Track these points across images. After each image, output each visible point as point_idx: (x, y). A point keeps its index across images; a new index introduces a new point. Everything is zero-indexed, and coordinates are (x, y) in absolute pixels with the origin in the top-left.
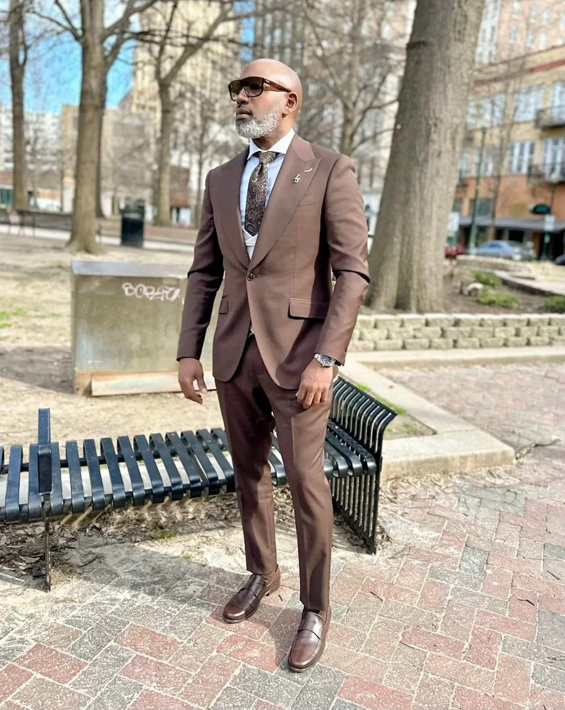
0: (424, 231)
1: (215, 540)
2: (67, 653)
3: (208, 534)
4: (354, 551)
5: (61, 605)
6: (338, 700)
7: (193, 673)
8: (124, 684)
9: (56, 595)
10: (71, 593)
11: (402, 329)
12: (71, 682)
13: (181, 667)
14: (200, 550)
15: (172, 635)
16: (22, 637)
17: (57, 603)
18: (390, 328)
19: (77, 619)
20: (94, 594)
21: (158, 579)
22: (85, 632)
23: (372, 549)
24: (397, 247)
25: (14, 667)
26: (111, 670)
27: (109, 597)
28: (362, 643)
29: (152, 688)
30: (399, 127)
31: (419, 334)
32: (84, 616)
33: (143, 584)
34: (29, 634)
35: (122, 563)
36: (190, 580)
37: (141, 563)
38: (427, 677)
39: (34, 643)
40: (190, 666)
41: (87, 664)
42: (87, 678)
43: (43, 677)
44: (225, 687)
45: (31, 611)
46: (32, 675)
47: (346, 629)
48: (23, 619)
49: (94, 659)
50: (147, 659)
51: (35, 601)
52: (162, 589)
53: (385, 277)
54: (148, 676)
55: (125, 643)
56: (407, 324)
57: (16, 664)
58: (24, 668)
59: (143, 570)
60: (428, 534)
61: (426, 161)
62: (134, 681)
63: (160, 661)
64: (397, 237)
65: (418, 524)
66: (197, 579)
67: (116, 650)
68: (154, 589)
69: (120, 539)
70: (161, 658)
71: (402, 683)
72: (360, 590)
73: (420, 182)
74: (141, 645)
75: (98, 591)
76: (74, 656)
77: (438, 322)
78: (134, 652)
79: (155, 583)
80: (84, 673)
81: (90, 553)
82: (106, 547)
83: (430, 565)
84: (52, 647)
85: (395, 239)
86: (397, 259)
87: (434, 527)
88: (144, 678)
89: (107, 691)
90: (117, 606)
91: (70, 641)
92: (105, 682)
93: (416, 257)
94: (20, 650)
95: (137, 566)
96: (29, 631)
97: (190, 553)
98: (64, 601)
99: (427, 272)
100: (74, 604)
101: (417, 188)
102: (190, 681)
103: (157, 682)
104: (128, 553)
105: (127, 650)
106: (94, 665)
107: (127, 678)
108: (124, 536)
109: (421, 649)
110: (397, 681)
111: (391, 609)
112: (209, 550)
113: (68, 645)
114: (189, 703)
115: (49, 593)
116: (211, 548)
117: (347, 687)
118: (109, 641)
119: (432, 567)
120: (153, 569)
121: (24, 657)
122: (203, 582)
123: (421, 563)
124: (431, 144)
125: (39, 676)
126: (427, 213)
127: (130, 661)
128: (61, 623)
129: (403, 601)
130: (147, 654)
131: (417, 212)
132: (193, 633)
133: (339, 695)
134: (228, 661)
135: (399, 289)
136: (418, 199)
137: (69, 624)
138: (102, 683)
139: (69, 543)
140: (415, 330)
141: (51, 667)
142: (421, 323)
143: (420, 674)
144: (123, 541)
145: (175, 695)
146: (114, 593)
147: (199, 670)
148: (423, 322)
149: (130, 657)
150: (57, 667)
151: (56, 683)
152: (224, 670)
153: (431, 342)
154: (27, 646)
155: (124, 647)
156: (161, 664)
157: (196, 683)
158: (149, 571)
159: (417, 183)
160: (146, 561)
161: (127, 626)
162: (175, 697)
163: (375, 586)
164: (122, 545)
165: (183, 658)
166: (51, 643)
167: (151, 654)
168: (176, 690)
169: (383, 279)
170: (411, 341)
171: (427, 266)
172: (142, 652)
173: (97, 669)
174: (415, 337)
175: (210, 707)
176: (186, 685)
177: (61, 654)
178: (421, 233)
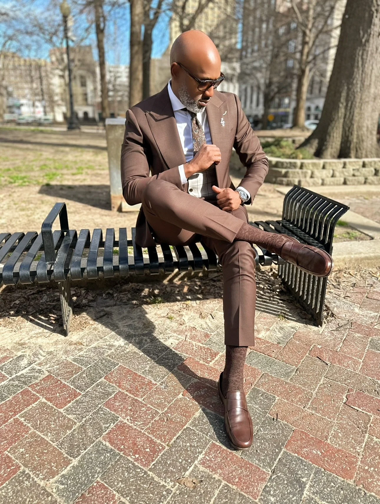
0: (364, 97)
1: (193, 307)
2: (68, 384)
3: (189, 302)
4: (303, 323)
5: (73, 347)
6: (284, 452)
7: (160, 412)
8: (105, 415)
9: (71, 339)
10: (82, 338)
11: (344, 170)
12: (65, 407)
13: (152, 405)
14: (181, 313)
15: (149, 377)
16: (40, 368)
17: (70, 345)
18: (334, 168)
19: (82, 358)
20: (98, 340)
21: (147, 332)
22: (85, 368)
23: (318, 321)
24: (342, 111)
25: (28, 391)
26: (97, 402)
27: (108, 343)
28: (309, 401)
29: (126, 421)
30: (347, 16)
31: (356, 173)
32: (87, 356)
33: (135, 336)
34: (45, 367)
35: (123, 319)
36: (170, 335)
37: (136, 319)
38: (372, 439)
39: (47, 374)
40: (159, 405)
41: (81, 394)
42: (78, 406)
43: (46, 402)
44: (185, 427)
45: (52, 349)
46: (39, 399)
47: (294, 387)
48: (45, 355)
49: (86, 391)
50: (127, 395)
51: (56, 343)
52: (148, 340)
53: (332, 134)
54: (124, 410)
55: (112, 380)
56: (348, 166)
57: (30, 389)
58: (35, 393)
59: (137, 325)
60: (368, 313)
61: (368, 41)
62: (113, 413)
63: (136, 398)
64: (342, 104)
65: (358, 305)
66: (175, 334)
67: (105, 385)
68: (142, 340)
69: (125, 302)
70: (137, 395)
71: (347, 444)
72: (307, 354)
73: (362, 59)
74: (124, 383)
75: (101, 338)
76: (72, 387)
77: (373, 164)
78: (118, 388)
79: (144, 335)
80: (77, 401)
81: (103, 311)
82: (115, 307)
83: (371, 338)
84: (59, 378)
85: (341, 105)
86: (342, 121)
87: (373, 308)
88: (121, 411)
89: (91, 418)
90: (113, 350)
91: (72, 375)
92: (90, 411)
93: (356, 118)
94: (36, 378)
95: (133, 322)
96: (47, 364)
97: (173, 315)
98: (75, 344)
99: (365, 129)
100: (83, 347)
101: (360, 63)
102: (157, 418)
103: (131, 416)
104: (129, 312)
105: (113, 386)
106: (85, 396)
107: (108, 410)
108: (128, 300)
109: (365, 412)
110: (342, 441)
111: (336, 373)
112: (187, 314)
113: (70, 378)
114: (153, 438)
115: (67, 338)
116: (189, 312)
117: (294, 441)
118: (101, 378)
119: (372, 340)
120: (144, 324)
121: (37, 384)
122: (180, 336)
123: (362, 336)
124: (372, 27)
125: (44, 400)
126: (367, 83)
127: (113, 396)
128: (70, 360)
129: (346, 367)
130: (127, 391)
131: (359, 82)
132: (166, 377)
133: (286, 447)
134: (191, 404)
135: (342, 143)
136: (360, 72)
137: (75, 361)
138: (88, 412)
139: (90, 303)
140: (354, 170)
141: (54, 394)
142: (359, 165)
143: (364, 436)
144: (127, 303)
145: (143, 429)
146: (113, 340)
147: (166, 409)
148: (361, 164)
149: (114, 392)
150: (58, 394)
151: (55, 407)
152: (186, 412)
153: (366, 179)
154: (42, 376)
155: (111, 384)
156: (136, 400)
157: (161, 421)
158: (141, 326)
159: (360, 59)
160: (140, 318)
161: (117, 367)
162: (143, 431)
163: (321, 352)
164: (126, 306)
165: (155, 397)
166: (58, 375)
167: (130, 392)
168: (144, 424)
169: (330, 136)
170: (351, 178)
171: (365, 125)
172: (123, 389)
173: (87, 399)
174: (354, 175)
175: (170, 443)
176: (153, 421)
177: (64, 385)
178: (361, 99)
